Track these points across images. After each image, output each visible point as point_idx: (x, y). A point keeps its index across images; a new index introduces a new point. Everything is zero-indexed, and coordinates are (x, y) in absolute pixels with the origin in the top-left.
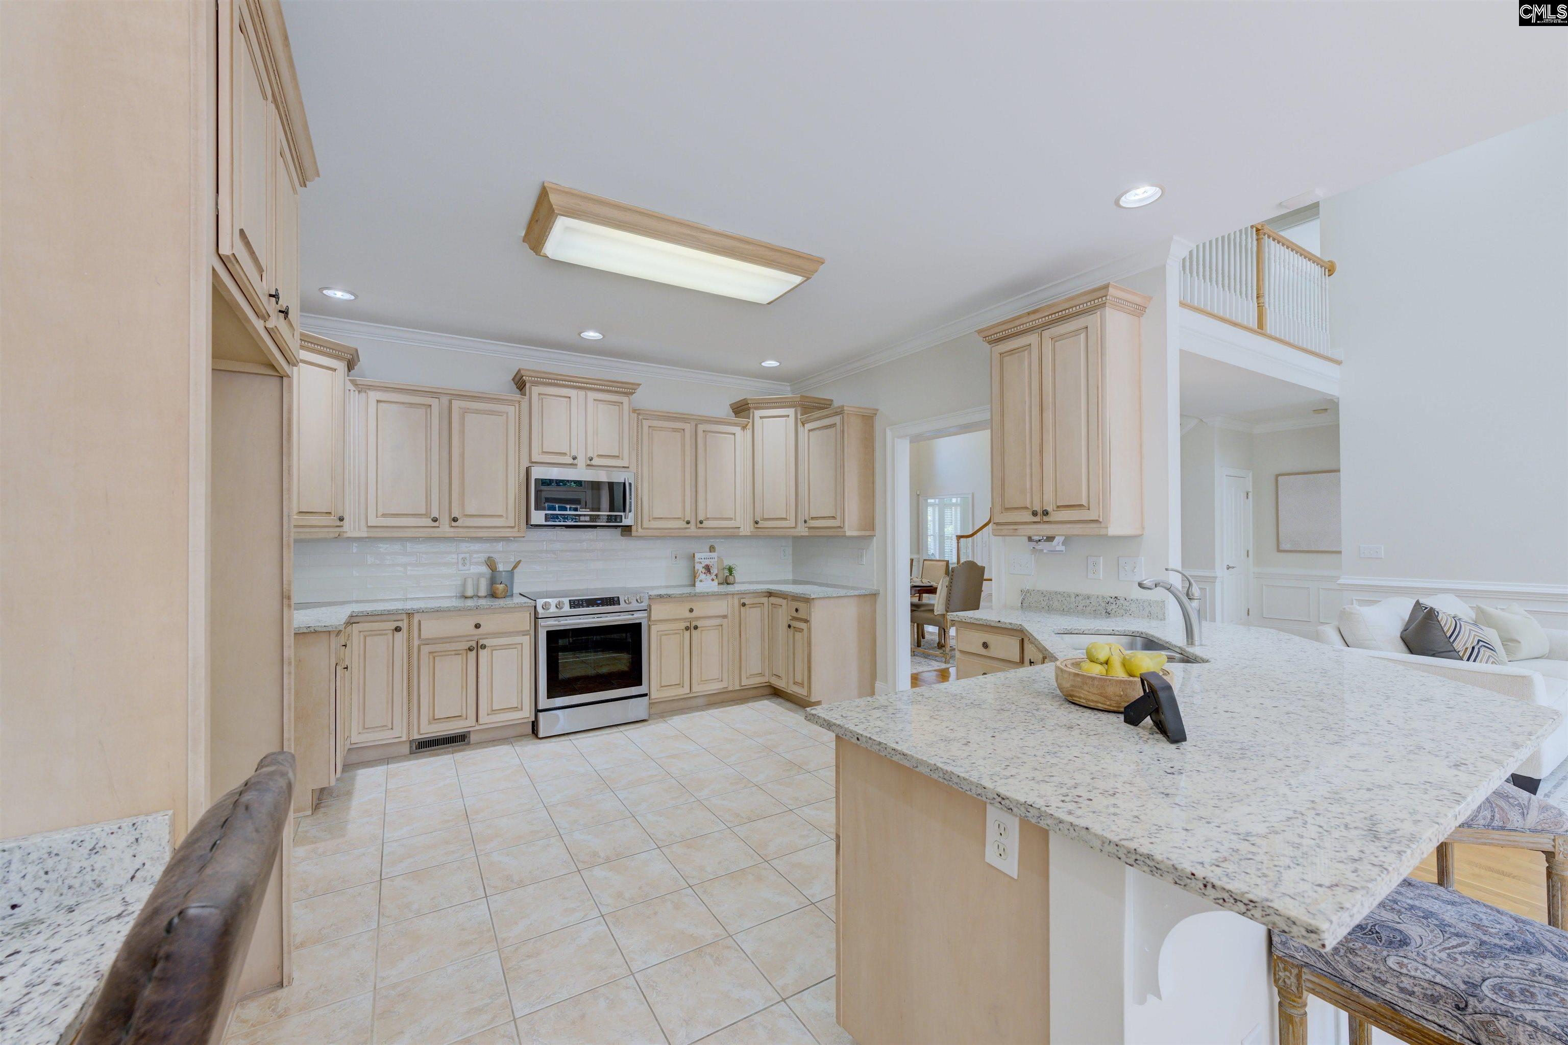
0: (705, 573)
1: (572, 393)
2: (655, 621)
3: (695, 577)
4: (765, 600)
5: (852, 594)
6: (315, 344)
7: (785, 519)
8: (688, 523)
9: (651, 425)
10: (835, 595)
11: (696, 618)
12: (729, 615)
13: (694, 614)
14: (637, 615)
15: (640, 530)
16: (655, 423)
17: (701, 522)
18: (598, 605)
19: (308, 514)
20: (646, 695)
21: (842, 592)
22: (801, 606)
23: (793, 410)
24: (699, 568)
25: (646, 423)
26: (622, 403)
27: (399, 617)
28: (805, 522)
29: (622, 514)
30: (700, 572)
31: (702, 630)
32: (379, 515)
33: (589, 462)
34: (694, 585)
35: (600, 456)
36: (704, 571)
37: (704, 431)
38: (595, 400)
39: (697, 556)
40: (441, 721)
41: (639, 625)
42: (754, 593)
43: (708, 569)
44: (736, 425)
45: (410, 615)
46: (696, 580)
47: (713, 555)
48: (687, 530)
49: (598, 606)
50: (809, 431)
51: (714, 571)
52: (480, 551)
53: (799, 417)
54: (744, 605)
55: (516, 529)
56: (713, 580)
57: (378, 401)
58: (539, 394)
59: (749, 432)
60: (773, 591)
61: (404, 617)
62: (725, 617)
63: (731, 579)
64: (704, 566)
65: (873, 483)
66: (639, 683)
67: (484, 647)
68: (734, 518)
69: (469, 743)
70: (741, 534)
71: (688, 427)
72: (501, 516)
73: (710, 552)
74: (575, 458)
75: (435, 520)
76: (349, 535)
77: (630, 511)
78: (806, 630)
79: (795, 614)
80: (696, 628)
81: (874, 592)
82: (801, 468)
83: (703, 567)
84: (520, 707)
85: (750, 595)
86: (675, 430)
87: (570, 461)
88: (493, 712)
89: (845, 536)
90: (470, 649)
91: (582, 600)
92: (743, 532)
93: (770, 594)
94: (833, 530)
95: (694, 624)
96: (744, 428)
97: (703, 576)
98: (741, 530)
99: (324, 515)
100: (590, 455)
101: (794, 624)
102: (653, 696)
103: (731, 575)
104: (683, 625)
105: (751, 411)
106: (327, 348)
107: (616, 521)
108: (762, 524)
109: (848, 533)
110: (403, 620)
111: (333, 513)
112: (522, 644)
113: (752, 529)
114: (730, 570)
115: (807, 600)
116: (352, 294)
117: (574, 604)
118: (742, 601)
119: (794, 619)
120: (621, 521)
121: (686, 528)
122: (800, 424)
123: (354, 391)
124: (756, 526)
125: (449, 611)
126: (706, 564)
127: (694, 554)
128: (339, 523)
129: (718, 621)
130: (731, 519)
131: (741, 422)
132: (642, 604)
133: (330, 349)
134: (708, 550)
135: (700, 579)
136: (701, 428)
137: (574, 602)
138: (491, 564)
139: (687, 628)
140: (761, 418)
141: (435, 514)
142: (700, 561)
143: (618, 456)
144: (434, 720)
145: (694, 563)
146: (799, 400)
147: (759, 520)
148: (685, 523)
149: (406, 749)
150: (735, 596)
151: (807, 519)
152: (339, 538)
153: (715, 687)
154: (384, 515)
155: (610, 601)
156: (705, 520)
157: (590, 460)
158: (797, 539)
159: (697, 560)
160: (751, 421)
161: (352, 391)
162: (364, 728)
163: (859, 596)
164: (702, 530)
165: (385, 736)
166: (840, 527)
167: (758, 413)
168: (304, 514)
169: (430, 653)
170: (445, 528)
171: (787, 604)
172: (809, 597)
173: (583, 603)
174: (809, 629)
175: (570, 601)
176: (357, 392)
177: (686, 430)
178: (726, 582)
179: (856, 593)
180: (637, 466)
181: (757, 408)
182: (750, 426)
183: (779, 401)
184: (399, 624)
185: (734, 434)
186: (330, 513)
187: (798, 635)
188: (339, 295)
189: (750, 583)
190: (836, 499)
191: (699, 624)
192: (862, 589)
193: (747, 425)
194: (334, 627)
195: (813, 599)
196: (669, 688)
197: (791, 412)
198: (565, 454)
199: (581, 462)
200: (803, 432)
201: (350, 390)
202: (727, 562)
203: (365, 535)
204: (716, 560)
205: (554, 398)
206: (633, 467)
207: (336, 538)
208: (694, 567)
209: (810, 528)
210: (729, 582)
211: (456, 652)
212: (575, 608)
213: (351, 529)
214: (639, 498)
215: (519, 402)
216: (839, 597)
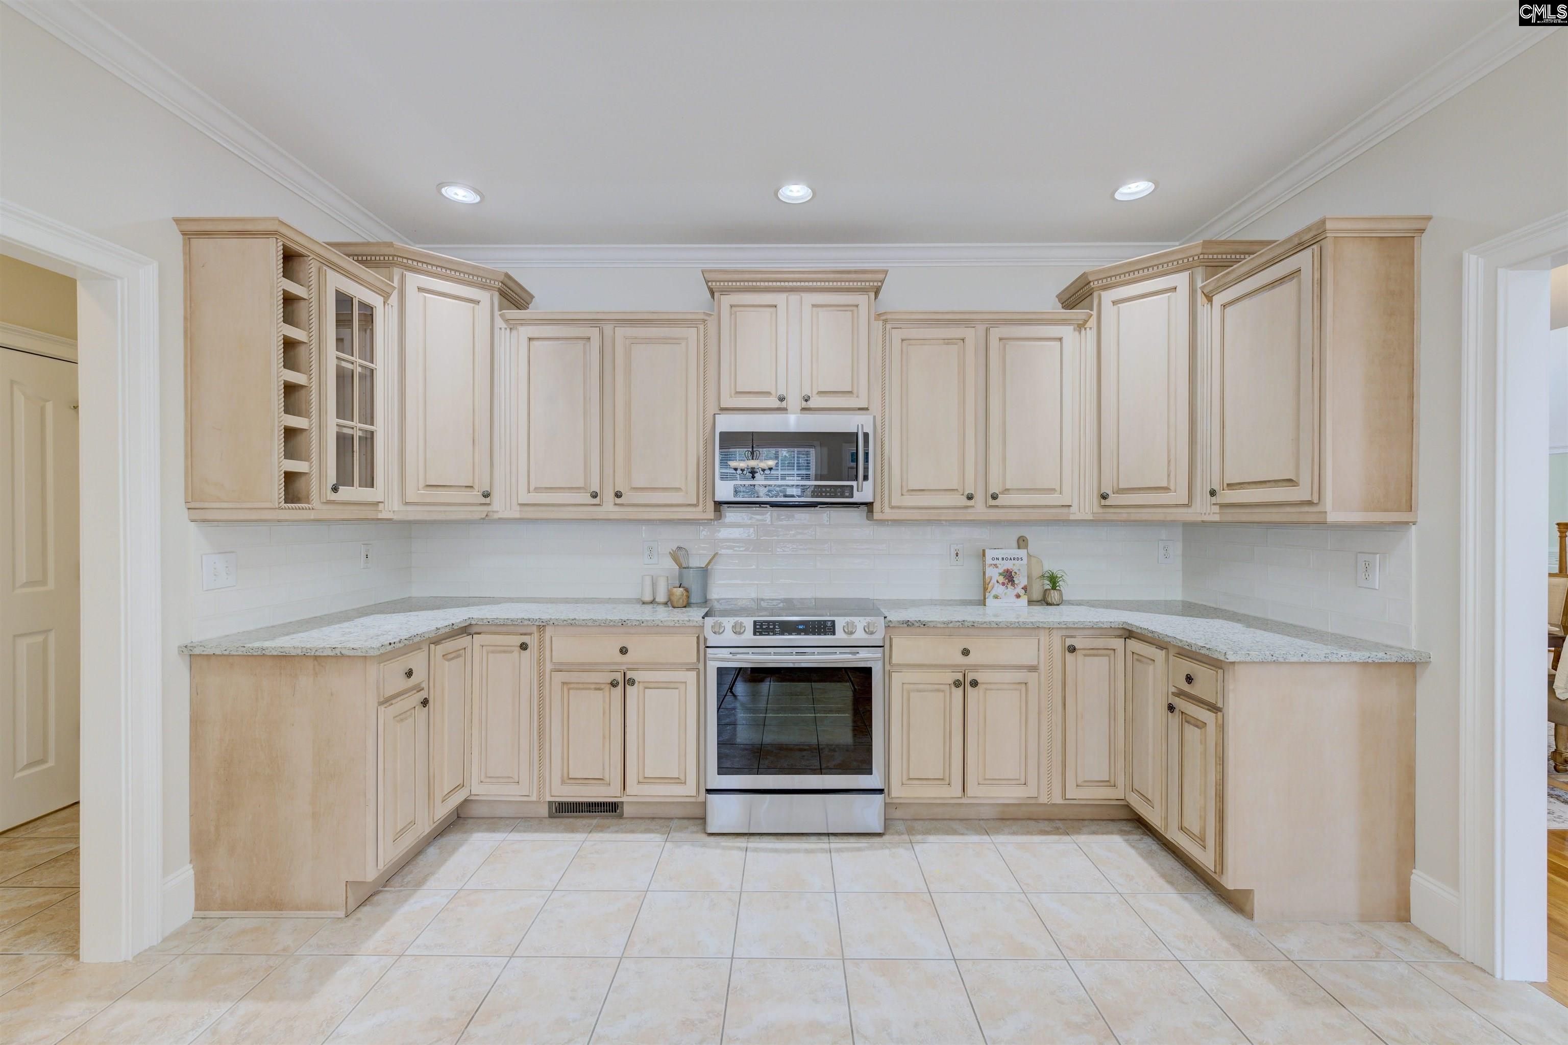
0: (1003, 584)
1: (779, 299)
2: (899, 665)
3: (985, 589)
4: (1118, 643)
5: (1345, 659)
6: (446, 269)
7: (1166, 489)
8: (970, 497)
9: (904, 337)
10: (1295, 659)
11: (975, 666)
12: (1042, 667)
13: (971, 660)
14: (864, 654)
15: (887, 509)
16: (914, 333)
17: (994, 497)
18: (799, 632)
19: (440, 489)
20: (881, 791)
21: (1318, 651)
22: (1201, 672)
23: (1185, 275)
24: (994, 574)
25: (897, 335)
26: (857, 306)
27: (528, 630)
28: (1213, 493)
29: (854, 483)
30: (994, 581)
31: (986, 689)
32: (531, 489)
33: (804, 404)
34: (983, 603)
35: (821, 393)
36: (1001, 579)
37: (1000, 339)
38: (813, 306)
39: (990, 554)
40: (578, 781)
41: (867, 672)
42: (1092, 628)
43: (1009, 577)
44: (1064, 322)
45: (542, 627)
46: (987, 594)
47: (1022, 553)
48: (970, 511)
49: (799, 634)
50: (1224, 306)
51: (1021, 580)
52: (670, 539)
53: (1200, 284)
54: (1072, 649)
55: (700, 508)
56: (1018, 596)
57: (530, 339)
58: (731, 306)
59: (1090, 335)
60: (1134, 629)
61: (535, 629)
62: (1033, 669)
63: (1054, 596)
64: (1001, 571)
65: (1411, 396)
66: (865, 767)
67: (632, 682)
68: (1058, 488)
69: (621, 816)
70: (1072, 517)
71: (969, 334)
72: (678, 489)
73: (1019, 548)
74: (782, 399)
75: (594, 495)
76: (500, 515)
77: (866, 478)
78: (1211, 728)
79: (1186, 687)
80: (974, 684)
81: (1411, 657)
82: (1202, 390)
83: (1000, 574)
84: (682, 778)
85: (1086, 632)
86: (948, 341)
87: (776, 404)
88: (645, 780)
89: (1325, 523)
90: (614, 684)
91: (774, 622)
92: (1076, 514)
93: (1129, 634)
94: (1288, 509)
95: (970, 676)
96: (1081, 327)
97: (999, 589)
98: (1074, 509)
99: (463, 489)
100: (807, 391)
101: (1179, 703)
102: (893, 794)
103: (1054, 588)
104: (951, 677)
105: (1095, 294)
106: (465, 273)
107: (842, 496)
108: (1113, 500)
109: (1333, 517)
110: (530, 634)
111: (476, 487)
112: (686, 683)
113: (1097, 509)
114: (1054, 580)
115: (1217, 664)
116: (477, 192)
117: (761, 628)
118: (1069, 642)
119: (1180, 694)
120: (852, 496)
121: (966, 507)
122: (1200, 298)
123: (506, 329)
124: (1103, 502)
125: (587, 626)
126: (1005, 568)
127: (984, 551)
128: (484, 500)
129: (1020, 676)
130: (1052, 490)
131: (1075, 317)
132: (873, 636)
133: (469, 274)
134: (1015, 544)
135: (994, 593)
136: (995, 333)
137: (761, 625)
138: (679, 555)
139: (957, 684)
140: (1114, 303)
141: (595, 488)
142: (995, 562)
143: (851, 392)
144: (568, 780)
145: (984, 566)
146: (1199, 250)
147: (1109, 492)
148: (964, 498)
149: (544, 811)
150: (1055, 631)
151: (1216, 487)
152: (486, 520)
153: (1012, 794)
154: (537, 490)
155: (819, 628)
156: (1002, 493)
157: (806, 401)
158: (1191, 528)
159: (989, 561)
160: (1094, 313)
161: (503, 329)
162: (487, 777)
163: (1365, 664)
164: (997, 510)
165: (512, 792)
166: (1310, 503)
167: (1108, 297)
168: (434, 489)
169: (563, 683)
170: (609, 507)
171: (1167, 660)
172: (1222, 658)
173: (774, 628)
174: (1222, 728)
175: (755, 622)
176: (508, 330)
177: (967, 341)
178: (1045, 601)
179: (1358, 656)
180: (883, 406)
181: (1106, 288)
182: (1092, 322)
183: (1156, 262)
184: (525, 639)
185: (1060, 339)
186: (471, 487)
187: (1191, 732)
188: (460, 194)
189: (1092, 604)
190: (1297, 439)
191: (980, 676)
192: (1377, 646)
193: (1086, 322)
194: (363, 651)
195: (1233, 663)
196: (925, 782)
197: (1181, 280)
198: (768, 393)
199: (794, 402)
200: (1209, 315)
201: (501, 328)
202: (1050, 566)
203: (517, 515)
204: (1025, 561)
205: (752, 309)
206: (876, 408)
207: (483, 519)
208: (984, 573)
209: (1223, 506)
210: (1049, 600)
211: (598, 686)
212: (761, 634)
213: (501, 506)
214: (886, 458)
215: (704, 321)
216: (1305, 663)
